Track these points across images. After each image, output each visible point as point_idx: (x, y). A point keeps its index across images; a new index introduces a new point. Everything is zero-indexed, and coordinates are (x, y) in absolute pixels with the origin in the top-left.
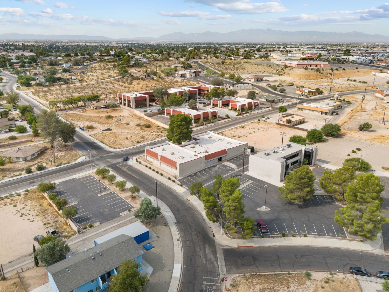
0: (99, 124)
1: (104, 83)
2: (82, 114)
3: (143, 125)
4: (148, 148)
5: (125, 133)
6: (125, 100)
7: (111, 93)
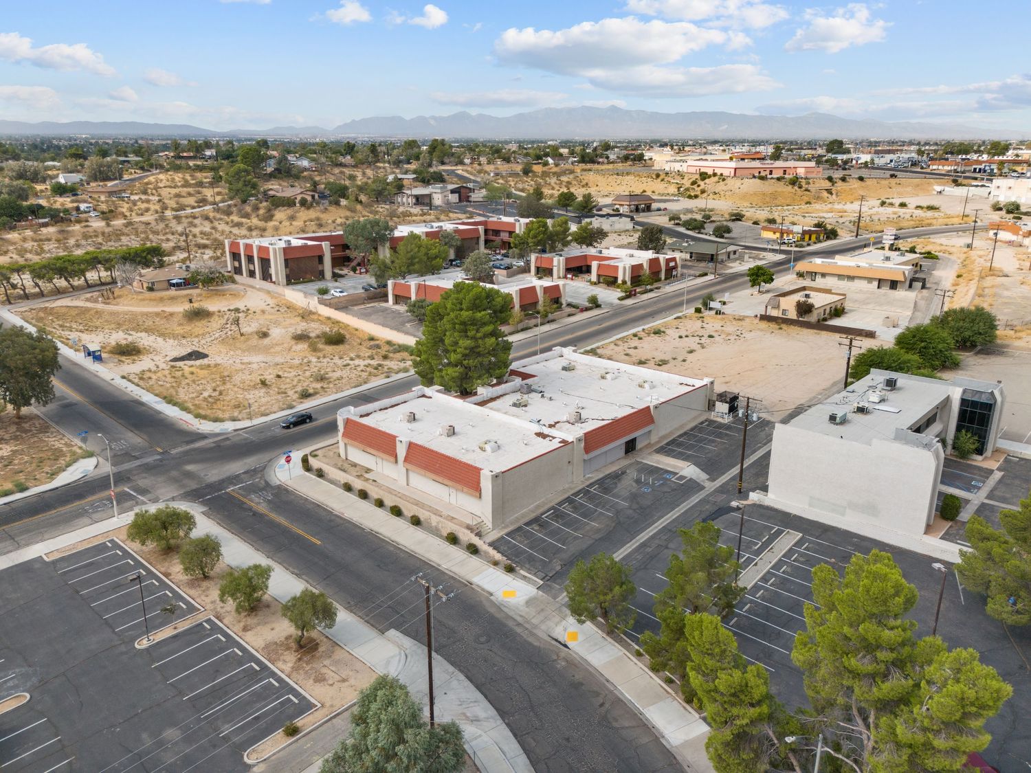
0: (160, 340)
1: (184, 220)
2: (100, 306)
3: (318, 337)
4: (351, 412)
5: (255, 366)
6: (250, 259)
7: (205, 247)
